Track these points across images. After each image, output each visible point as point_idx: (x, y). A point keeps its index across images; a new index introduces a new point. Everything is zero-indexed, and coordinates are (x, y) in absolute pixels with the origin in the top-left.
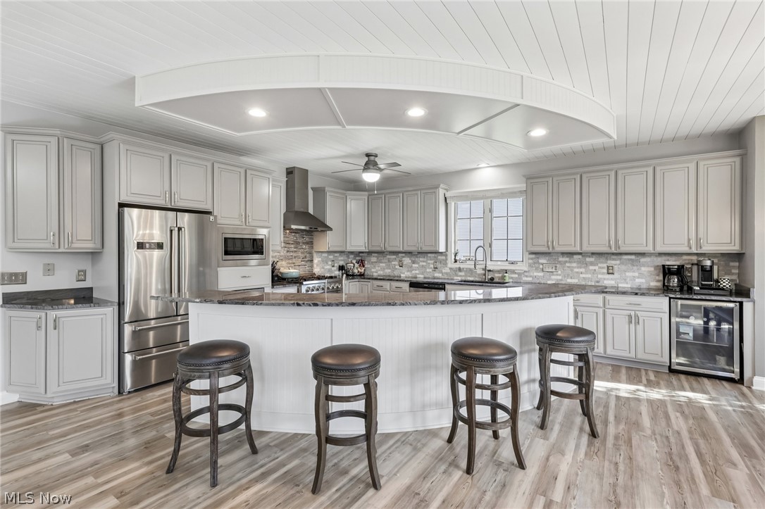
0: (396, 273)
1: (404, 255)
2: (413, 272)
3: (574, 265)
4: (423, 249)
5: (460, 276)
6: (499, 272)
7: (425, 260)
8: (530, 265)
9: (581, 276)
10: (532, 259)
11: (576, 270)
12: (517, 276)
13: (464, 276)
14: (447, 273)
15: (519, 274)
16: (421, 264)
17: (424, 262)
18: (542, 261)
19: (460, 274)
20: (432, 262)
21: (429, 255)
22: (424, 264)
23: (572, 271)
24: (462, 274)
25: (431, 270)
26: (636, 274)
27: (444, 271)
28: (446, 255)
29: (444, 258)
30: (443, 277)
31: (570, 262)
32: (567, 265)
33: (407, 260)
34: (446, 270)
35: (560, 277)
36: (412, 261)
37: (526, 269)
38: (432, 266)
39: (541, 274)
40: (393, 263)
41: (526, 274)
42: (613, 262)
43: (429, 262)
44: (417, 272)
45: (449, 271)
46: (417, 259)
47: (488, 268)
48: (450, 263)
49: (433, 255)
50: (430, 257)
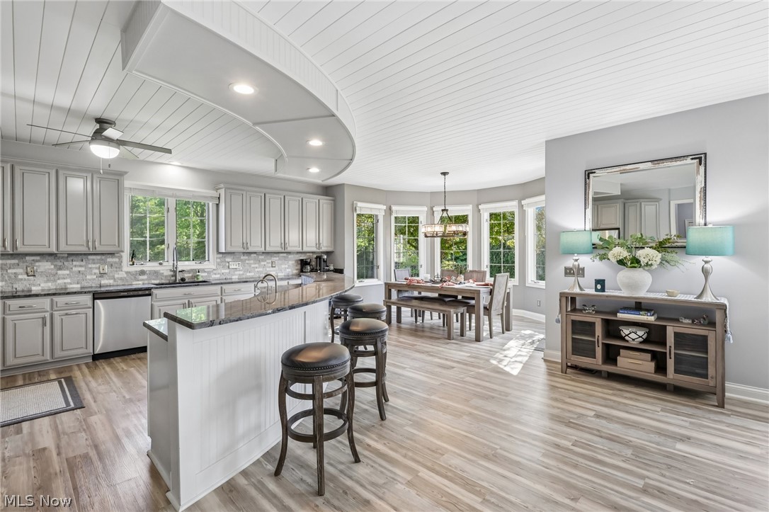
0: (19, 287)
1: (38, 258)
2: (59, 282)
3: (252, 262)
5: (142, 280)
6: (189, 272)
7: (83, 263)
8: (218, 264)
9: (256, 270)
10: (220, 258)
11: (253, 266)
12: (206, 274)
13: (146, 279)
14: (121, 279)
15: (208, 272)
16: (75, 269)
17: (81, 266)
18: (228, 260)
19: (141, 277)
20: (98, 265)
21: (90, 257)
22: (83, 269)
23: (250, 266)
24: (145, 277)
25: (95, 277)
26: (287, 266)
27: (116, 276)
28: (120, 257)
29: (117, 260)
30: (115, 283)
31: (249, 260)
32: (247, 262)
33: (45, 266)
34: (122, 274)
35: (241, 273)
36: (55, 266)
37: (214, 267)
38: (97, 271)
39: (227, 271)
40: (9, 271)
41: (215, 272)
42: (275, 258)
43: (90, 266)
44: (68, 281)
45: (125, 276)
46: (66, 263)
47: (179, 269)
48: (126, 266)
49: (99, 257)
50: (93, 260)
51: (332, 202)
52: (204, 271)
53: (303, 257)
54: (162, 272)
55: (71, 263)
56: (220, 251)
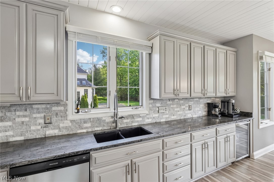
3: (175, 106)
4: (32, 99)
5: (86, 128)
7: (27, 113)
8: (150, 109)
9: (178, 113)
10: (151, 104)
11: (176, 109)
12: (141, 119)
13: (90, 127)
14: (66, 128)
15: (143, 117)
16: (18, 120)
17: (25, 116)
18: (158, 105)
19: (86, 125)
20: (42, 115)
21: (35, 106)
22: (27, 119)
23: (174, 110)
24: (89, 125)
25: (39, 127)
26: (199, 109)
27: (61, 125)
28: (65, 105)
29: (62, 108)
30: (60, 133)
31: (173, 104)
32: (172, 106)
34: (67, 123)
35: (167, 116)
37: (147, 112)
38: (42, 121)
39: (157, 115)
41: (148, 116)
42: (191, 103)
43: (34, 116)
44: (11, 133)
45: (70, 124)
46: (8, 114)
47: (120, 115)
48: (72, 115)
49: (44, 106)
50: (38, 109)
51: (235, 53)
52: (139, 116)
53: (209, 101)
54: (104, 119)
55: (13, 113)
56: (152, 97)
